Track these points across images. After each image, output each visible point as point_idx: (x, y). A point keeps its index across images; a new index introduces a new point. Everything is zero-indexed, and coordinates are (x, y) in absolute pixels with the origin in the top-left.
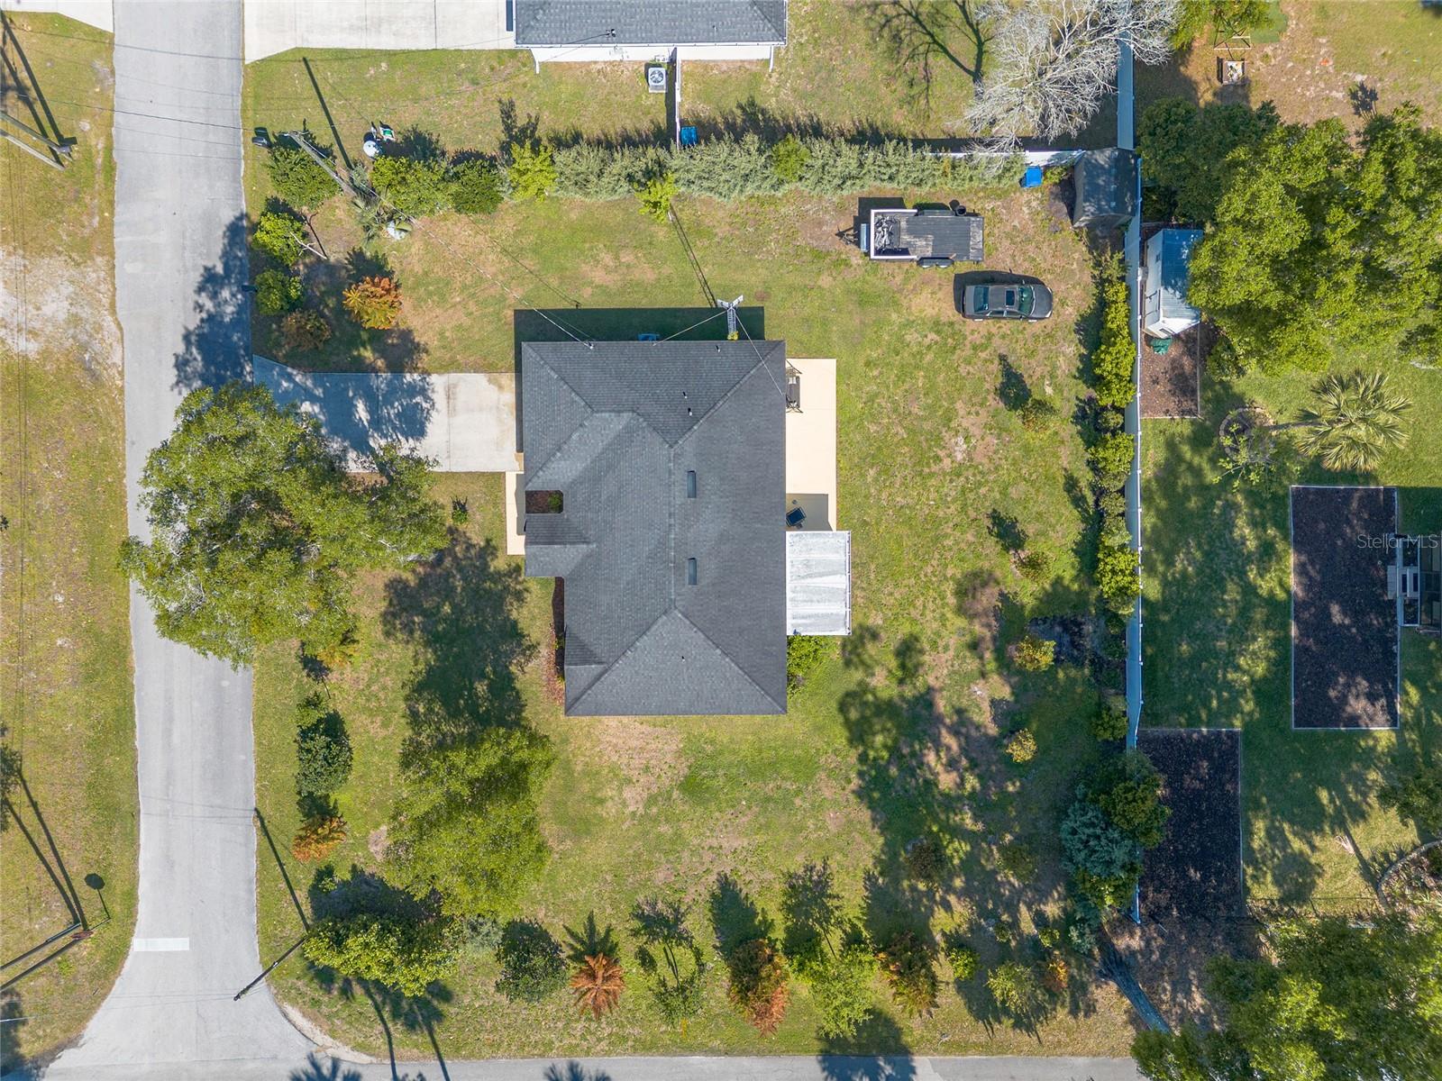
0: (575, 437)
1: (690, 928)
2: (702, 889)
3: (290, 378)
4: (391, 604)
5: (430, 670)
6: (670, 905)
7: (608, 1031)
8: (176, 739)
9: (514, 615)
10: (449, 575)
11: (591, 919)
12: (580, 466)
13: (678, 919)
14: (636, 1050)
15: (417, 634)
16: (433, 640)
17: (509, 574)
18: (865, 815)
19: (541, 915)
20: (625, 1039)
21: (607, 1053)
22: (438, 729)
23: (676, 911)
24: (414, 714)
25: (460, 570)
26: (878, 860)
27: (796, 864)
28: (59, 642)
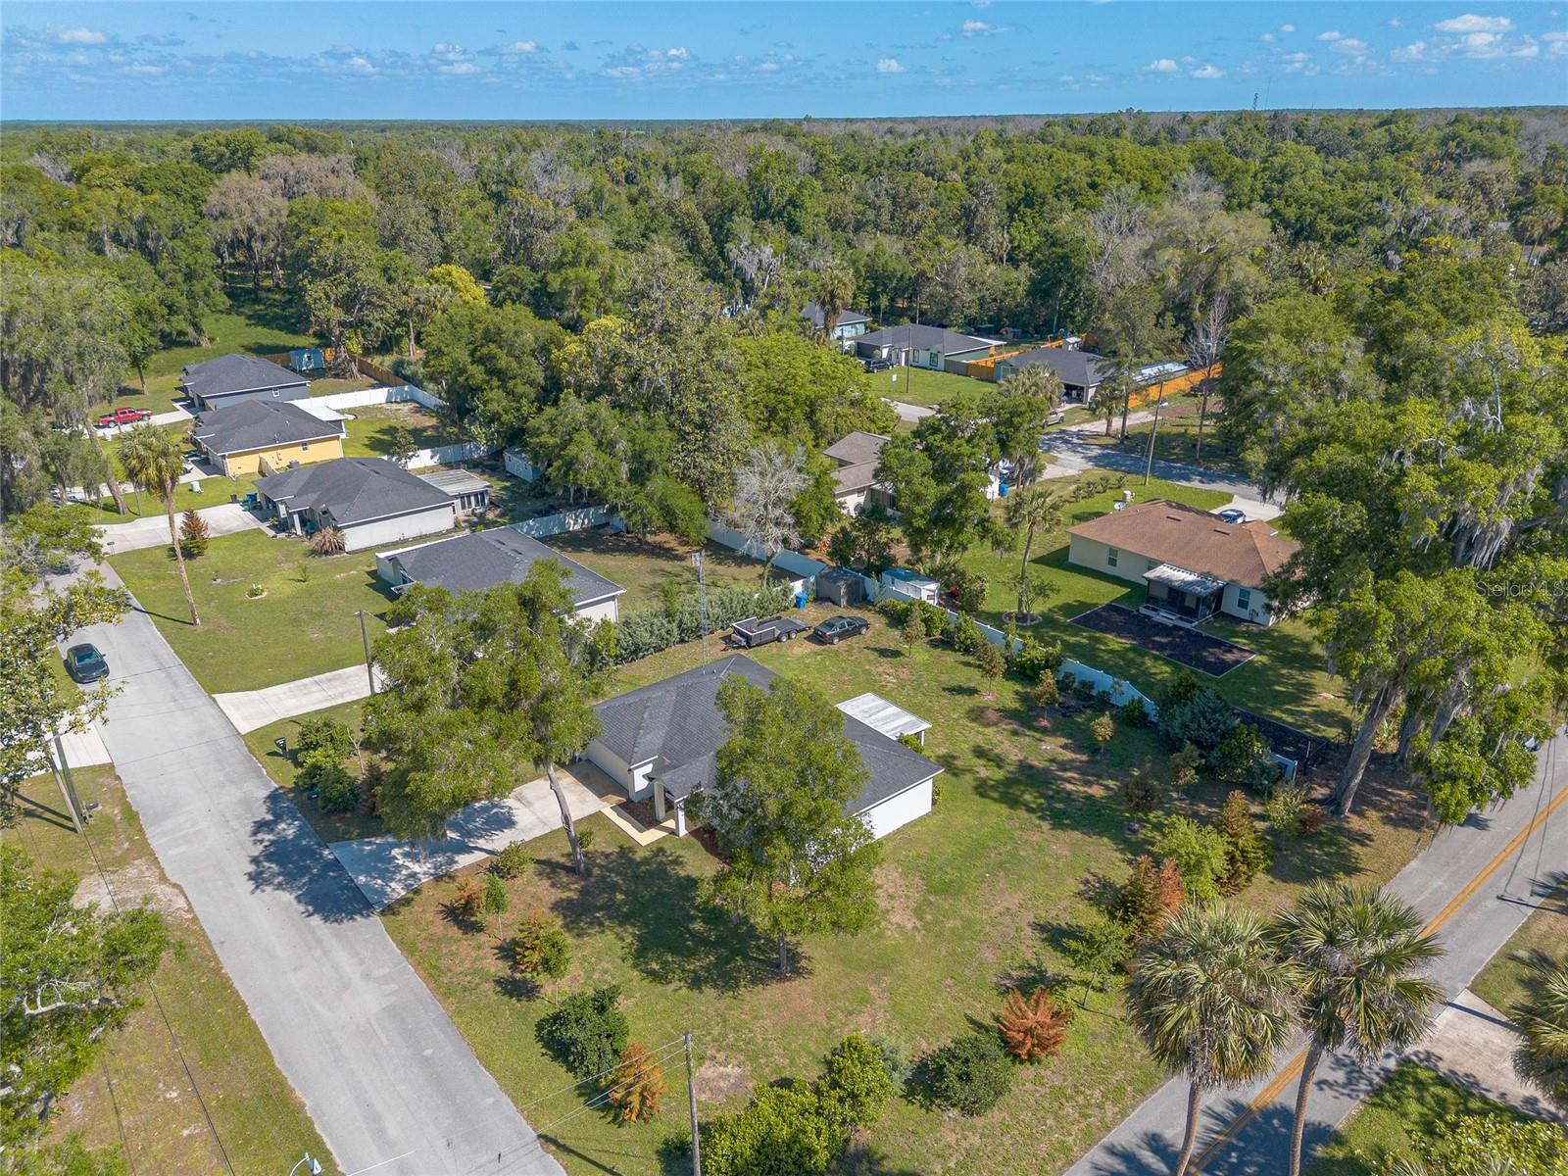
0: (646, 716)
1: (1056, 971)
2: (1029, 942)
3: (370, 843)
4: (565, 917)
5: (640, 939)
6: (1021, 968)
7: (1097, 1094)
8: (393, 1131)
9: (682, 873)
10: (603, 878)
11: (972, 1021)
12: (662, 733)
13: (1042, 973)
14: (1141, 1092)
15: (607, 923)
16: (624, 920)
17: (656, 855)
18: (1076, 835)
19: (924, 1045)
20: (1120, 1090)
21: (1124, 1114)
22: (684, 971)
23: (1031, 967)
24: (652, 973)
25: (611, 871)
26: (1122, 851)
27: (1073, 885)
28: (186, 1133)
